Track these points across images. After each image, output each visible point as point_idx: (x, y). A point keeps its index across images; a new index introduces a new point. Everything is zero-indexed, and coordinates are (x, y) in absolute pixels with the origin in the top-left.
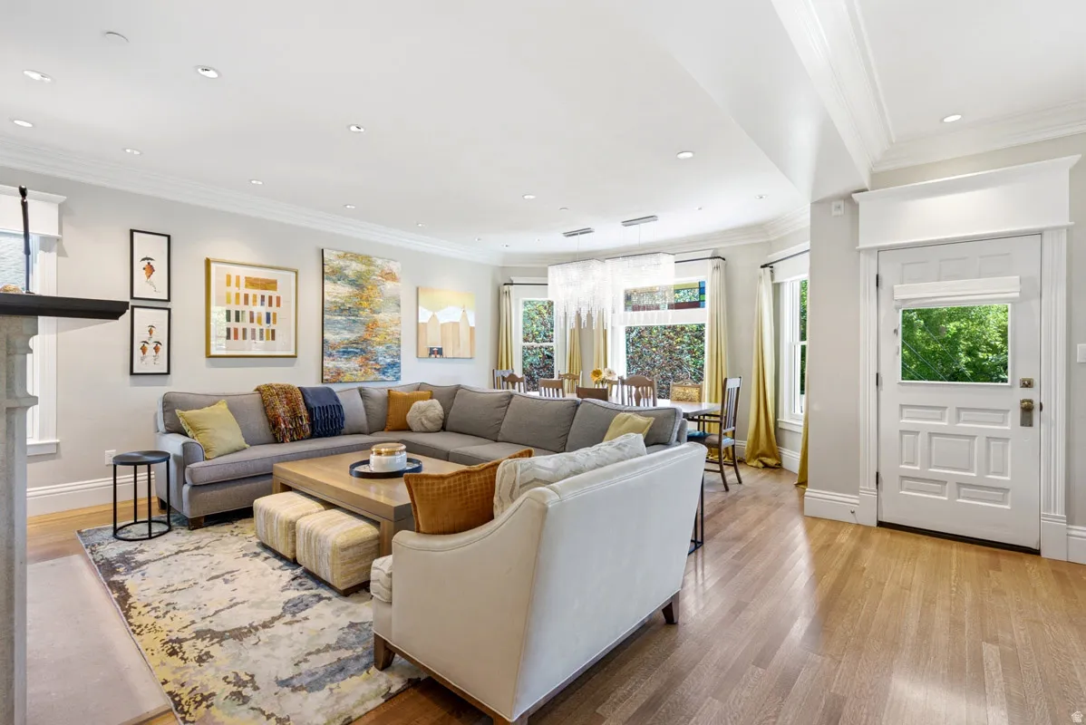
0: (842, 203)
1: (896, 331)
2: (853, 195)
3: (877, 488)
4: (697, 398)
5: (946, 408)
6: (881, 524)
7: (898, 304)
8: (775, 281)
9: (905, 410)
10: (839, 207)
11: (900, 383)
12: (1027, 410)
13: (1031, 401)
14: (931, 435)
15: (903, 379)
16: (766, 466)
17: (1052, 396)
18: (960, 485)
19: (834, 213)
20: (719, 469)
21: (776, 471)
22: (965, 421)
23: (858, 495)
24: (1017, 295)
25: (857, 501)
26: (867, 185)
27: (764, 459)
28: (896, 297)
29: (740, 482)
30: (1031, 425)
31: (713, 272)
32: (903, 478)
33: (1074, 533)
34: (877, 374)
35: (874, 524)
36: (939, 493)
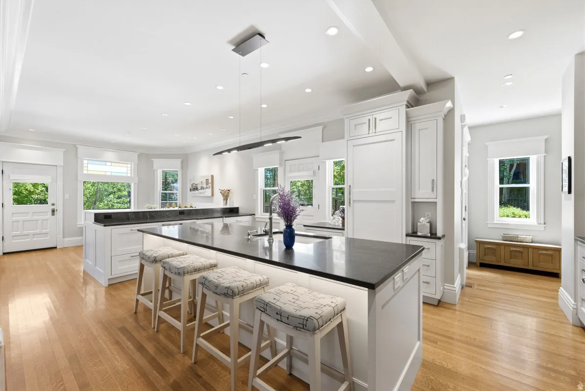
1: (10, 189)
3: (3, 242)
6: (4, 254)
7: (12, 180)
9: (14, 215)
11: (12, 206)
12: (53, 211)
13: (54, 209)
14: (24, 221)
15: (14, 205)
17: (59, 207)
18: (34, 235)
22: (35, 216)
24: (51, 181)
28: (10, 178)
30: (54, 215)
32: (13, 236)
33: (65, 240)
34: (2, 204)
35: (2, 254)
36: (27, 239)
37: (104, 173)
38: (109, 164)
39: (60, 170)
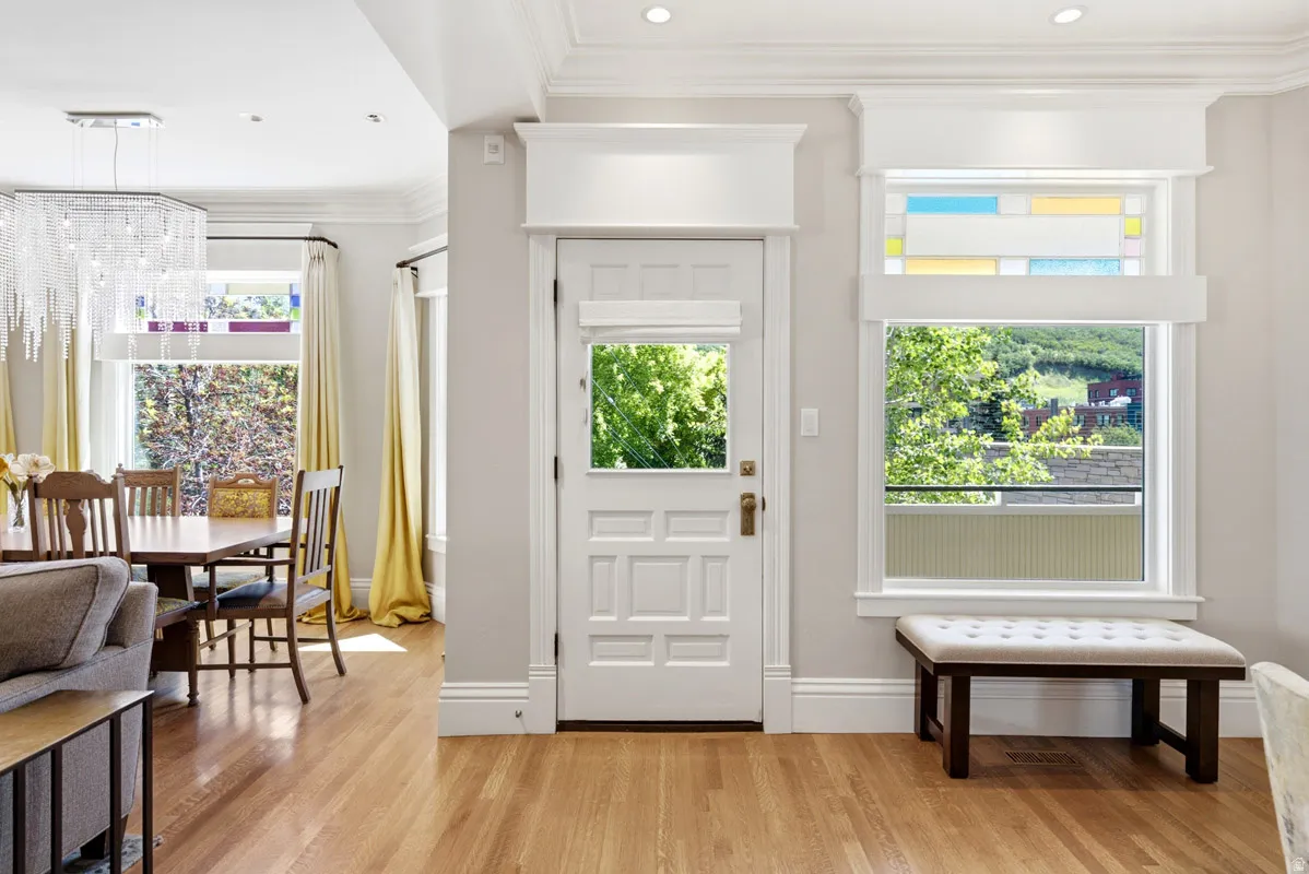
0: (499, 140)
1: (583, 383)
2: (518, 126)
3: (556, 663)
4: (265, 510)
5: (650, 513)
6: (563, 726)
7: (585, 334)
8: (419, 295)
9: (598, 520)
10: (496, 147)
11: (589, 474)
12: (748, 509)
13: (752, 496)
14: (633, 558)
15: (593, 466)
16: (405, 622)
17: (773, 488)
18: (670, 637)
19: (488, 157)
20: (327, 637)
21: (421, 627)
22: (677, 533)
23: (527, 680)
24: (737, 330)
25: (524, 693)
26: (539, 112)
27: (402, 611)
28: (585, 321)
29: (342, 672)
30: (752, 533)
31: (311, 266)
32: (594, 637)
33: (799, 688)
34: (556, 459)
35: (552, 728)
36: (643, 657)
37: (987, 270)
39: (779, 255)
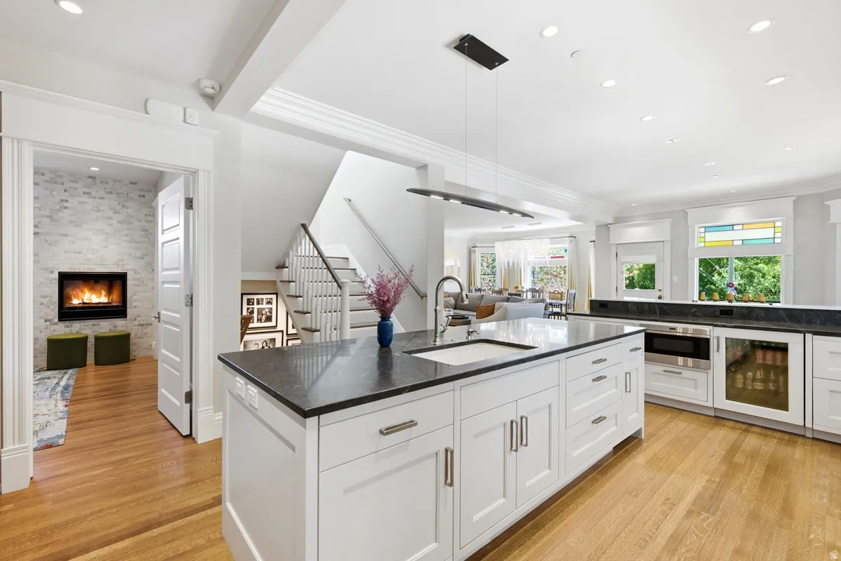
1: (622, 272)
4: (560, 298)
11: (624, 290)
13: (661, 296)
24: (656, 261)
28: (622, 261)
31: (569, 243)
34: (617, 287)
37: (730, 243)
38: (740, 227)
